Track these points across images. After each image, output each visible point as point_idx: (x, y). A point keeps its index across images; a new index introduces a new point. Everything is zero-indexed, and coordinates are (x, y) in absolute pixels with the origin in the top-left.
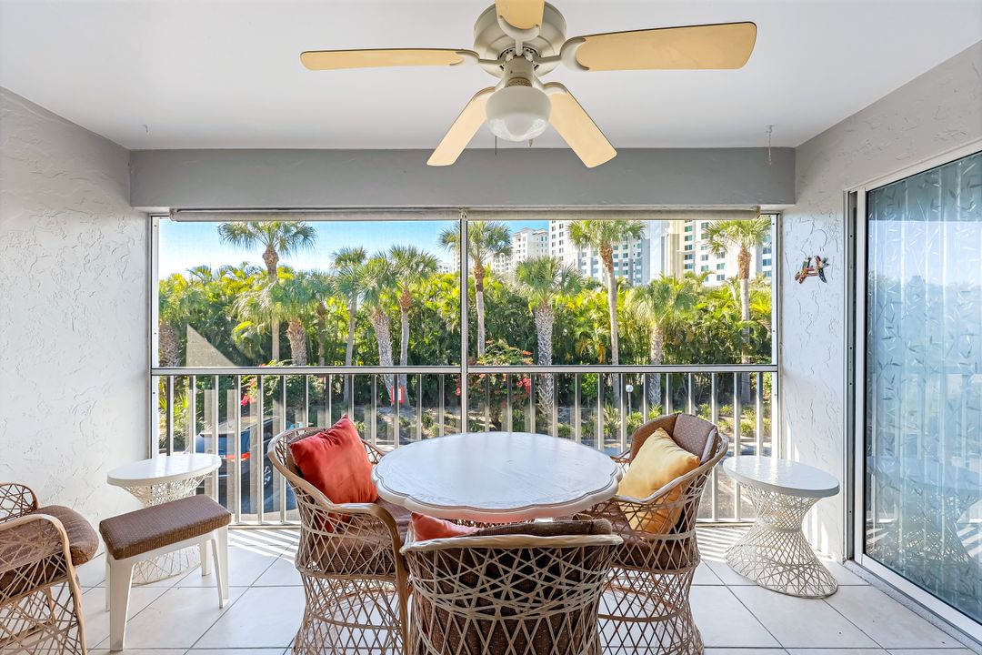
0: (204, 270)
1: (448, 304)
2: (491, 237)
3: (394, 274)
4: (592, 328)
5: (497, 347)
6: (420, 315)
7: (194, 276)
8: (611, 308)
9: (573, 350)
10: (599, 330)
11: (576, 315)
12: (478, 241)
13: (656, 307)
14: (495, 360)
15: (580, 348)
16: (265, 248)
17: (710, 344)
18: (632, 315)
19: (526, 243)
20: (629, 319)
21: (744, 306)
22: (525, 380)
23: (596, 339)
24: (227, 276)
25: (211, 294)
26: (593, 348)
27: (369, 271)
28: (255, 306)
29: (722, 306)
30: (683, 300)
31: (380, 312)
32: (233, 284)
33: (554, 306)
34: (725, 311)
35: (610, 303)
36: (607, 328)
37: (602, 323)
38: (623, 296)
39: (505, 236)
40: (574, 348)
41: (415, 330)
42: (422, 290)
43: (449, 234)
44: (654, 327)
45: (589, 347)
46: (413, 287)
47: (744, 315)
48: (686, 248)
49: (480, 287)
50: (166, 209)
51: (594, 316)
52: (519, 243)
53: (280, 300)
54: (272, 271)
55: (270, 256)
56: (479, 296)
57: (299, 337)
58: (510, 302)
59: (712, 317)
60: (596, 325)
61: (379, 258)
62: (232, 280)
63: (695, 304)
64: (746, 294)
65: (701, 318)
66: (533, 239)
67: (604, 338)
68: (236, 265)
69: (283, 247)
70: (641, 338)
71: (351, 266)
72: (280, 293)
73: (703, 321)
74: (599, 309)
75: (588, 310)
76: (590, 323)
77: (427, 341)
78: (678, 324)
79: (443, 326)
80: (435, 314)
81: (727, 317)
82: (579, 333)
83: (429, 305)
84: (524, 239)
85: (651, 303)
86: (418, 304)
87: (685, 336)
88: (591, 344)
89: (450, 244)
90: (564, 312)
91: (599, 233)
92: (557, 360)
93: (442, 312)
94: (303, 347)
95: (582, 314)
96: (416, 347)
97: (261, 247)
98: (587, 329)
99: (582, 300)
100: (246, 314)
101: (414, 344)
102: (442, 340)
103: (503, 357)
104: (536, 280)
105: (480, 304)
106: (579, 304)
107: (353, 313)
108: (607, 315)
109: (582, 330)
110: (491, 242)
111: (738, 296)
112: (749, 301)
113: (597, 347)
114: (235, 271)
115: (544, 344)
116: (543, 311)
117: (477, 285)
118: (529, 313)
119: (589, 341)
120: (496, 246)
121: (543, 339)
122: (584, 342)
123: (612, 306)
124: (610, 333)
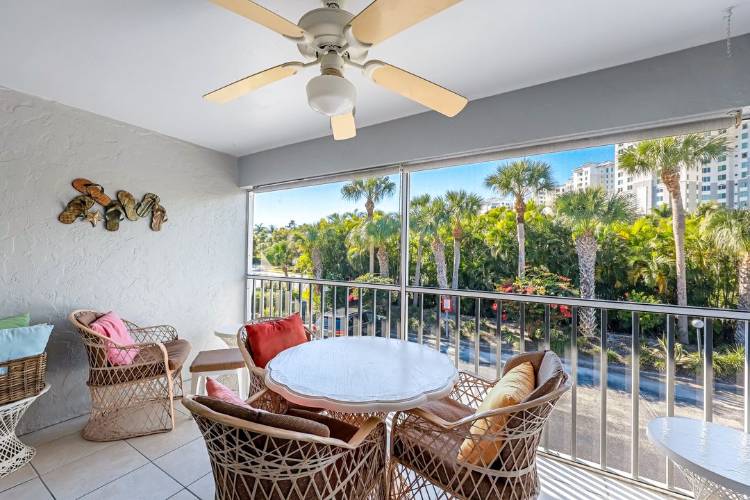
0: (335, 216)
1: (493, 235)
2: (532, 176)
3: (448, 213)
4: (649, 257)
5: (533, 271)
6: (471, 244)
7: (331, 220)
9: (624, 278)
10: (658, 259)
11: (630, 244)
12: (519, 182)
14: (530, 283)
15: (633, 277)
16: (367, 200)
18: (710, 243)
19: (589, 176)
20: (705, 248)
23: (653, 268)
24: (347, 218)
25: (338, 231)
26: (650, 276)
27: (430, 211)
28: (358, 238)
31: (438, 241)
32: (350, 224)
33: (601, 235)
36: (671, 257)
37: (663, 251)
39: (544, 173)
40: (626, 276)
41: (466, 255)
42: (472, 224)
43: (492, 178)
45: (645, 276)
46: (464, 222)
49: (521, 220)
50: (251, 187)
51: (653, 245)
52: (580, 177)
53: (373, 233)
54: (370, 214)
55: (370, 205)
56: (520, 227)
57: (384, 258)
58: (552, 231)
60: (654, 254)
61: (438, 202)
62: (349, 221)
66: (596, 172)
67: (665, 268)
68: (352, 211)
69: (377, 198)
70: (727, 269)
71: (420, 209)
72: (373, 229)
74: (660, 237)
75: (646, 239)
76: (648, 253)
77: (476, 264)
79: (488, 253)
80: (482, 242)
82: (631, 263)
83: (477, 236)
84: (586, 173)
86: (469, 235)
88: (647, 273)
89: (493, 186)
90: (616, 240)
91: (659, 160)
93: (488, 242)
94: (387, 265)
95: (637, 242)
96: (468, 268)
97: (364, 200)
98: (644, 258)
100: (353, 244)
101: (465, 266)
102: (487, 264)
103: (538, 281)
104: (576, 211)
105: (521, 235)
106: (634, 233)
107: (422, 242)
108: (670, 243)
109: (636, 258)
110: (532, 180)
113: (654, 276)
114: (351, 215)
115: (586, 271)
116: (585, 240)
117: (518, 218)
118: (572, 242)
119: (645, 269)
120: (536, 183)
121: (584, 266)
122: (639, 271)
123: (678, 234)
124: (675, 262)
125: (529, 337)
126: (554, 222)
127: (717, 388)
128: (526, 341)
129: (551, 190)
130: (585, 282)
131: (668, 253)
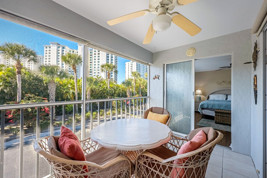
4: (69, 90)
5: (30, 96)
8: (75, 84)
9: (62, 97)
10: (71, 91)
11: (63, 86)
13: (89, 84)
14: (30, 102)
15: (64, 96)
17: (101, 94)
21: (108, 85)
22: (46, 108)
23: (71, 93)
26: (70, 96)
29: (104, 85)
30: (96, 83)
34: (105, 86)
35: (75, 83)
39: (34, 54)
45: (68, 96)
47: (108, 87)
48: (90, 70)
49: (19, 73)
51: (70, 86)
56: (18, 76)
58: (33, 79)
59: (102, 88)
60: (71, 89)
63: (98, 84)
64: (109, 82)
65: (99, 88)
67: (73, 93)
73: (100, 89)
74: (71, 84)
75: (67, 84)
76: (68, 88)
78: (94, 89)
81: (105, 88)
82: (64, 92)
87: (96, 92)
88: (69, 95)
90: (59, 84)
92: (57, 100)
95: (65, 85)
99: (65, 81)
103: (34, 101)
104: (50, 73)
106: (64, 82)
108: (74, 86)
109: (66, 90)
111: (107, 83)
112: (109, 84)
113: (71, 96)
115: (52, 95)
116: (52, 84)
117: (17, 72)
118: (44, 84)
119: (68, 94)
120: (29, 57)
121: (52, 93)
122: (66, 94)
123: (76, 83)
124: (75, 91)
125: (27, 127)
126: (35, 75)
127: (86, 123)
128: (25, 130)
129: (36, 62)
130: (52, 99)
131: (73, 89)
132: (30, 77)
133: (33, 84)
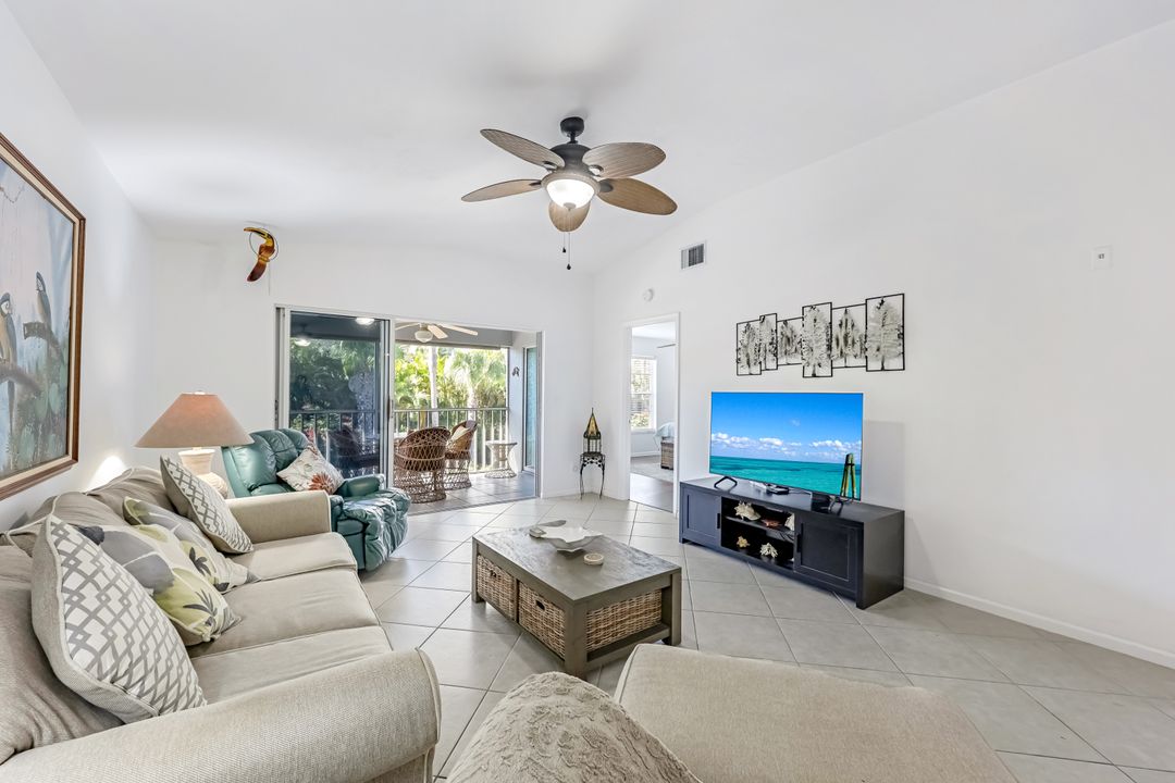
4: (412, 392)
8: (431, 374)
10: (419, 395)
13: (473, 375)
18: (451, 381)
20: (449, 386)
23: (417, 404)
35: (430, 370)
36: (427, 393)
37: (422, 388)
38: (442, 363)
44: (470, 391)
45: (409, 412)
51: (414, 381)
60: (416, 390)
67: (424, 402)
70: (459, 403)
74: (419, 374)
75: (407, 375)
76: (410, 388)
78: (491, 390)
82: (399, 398)
85: (468, 371)
87: (497, 400)
95: (402, 378)
98: (408, 394)
106: (397, 369)
108: (427, 380)
109: (402, 395)
113: (417, 411)
118: (343, 376)
119: (409, 405)
122: (403, 407)
131: (424, 387)
132: (310, 356)
133: (316, 375)
